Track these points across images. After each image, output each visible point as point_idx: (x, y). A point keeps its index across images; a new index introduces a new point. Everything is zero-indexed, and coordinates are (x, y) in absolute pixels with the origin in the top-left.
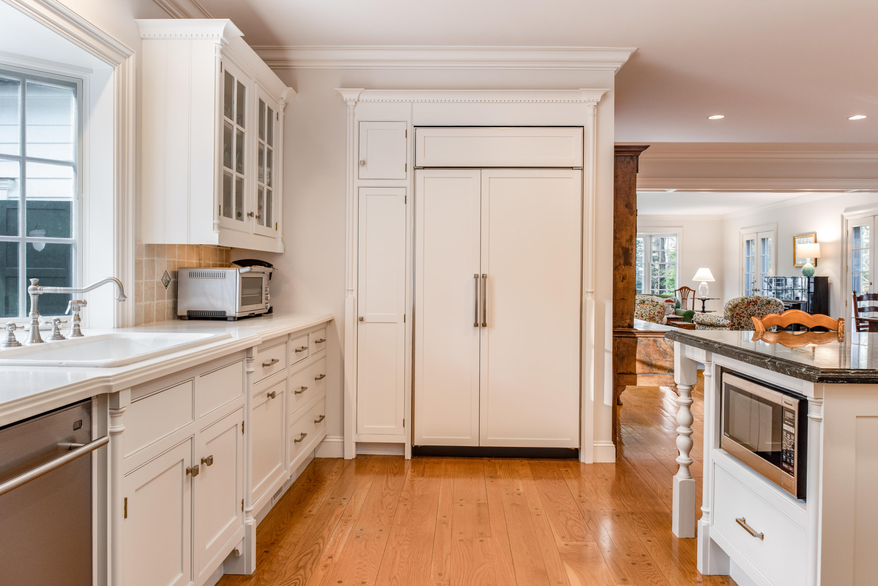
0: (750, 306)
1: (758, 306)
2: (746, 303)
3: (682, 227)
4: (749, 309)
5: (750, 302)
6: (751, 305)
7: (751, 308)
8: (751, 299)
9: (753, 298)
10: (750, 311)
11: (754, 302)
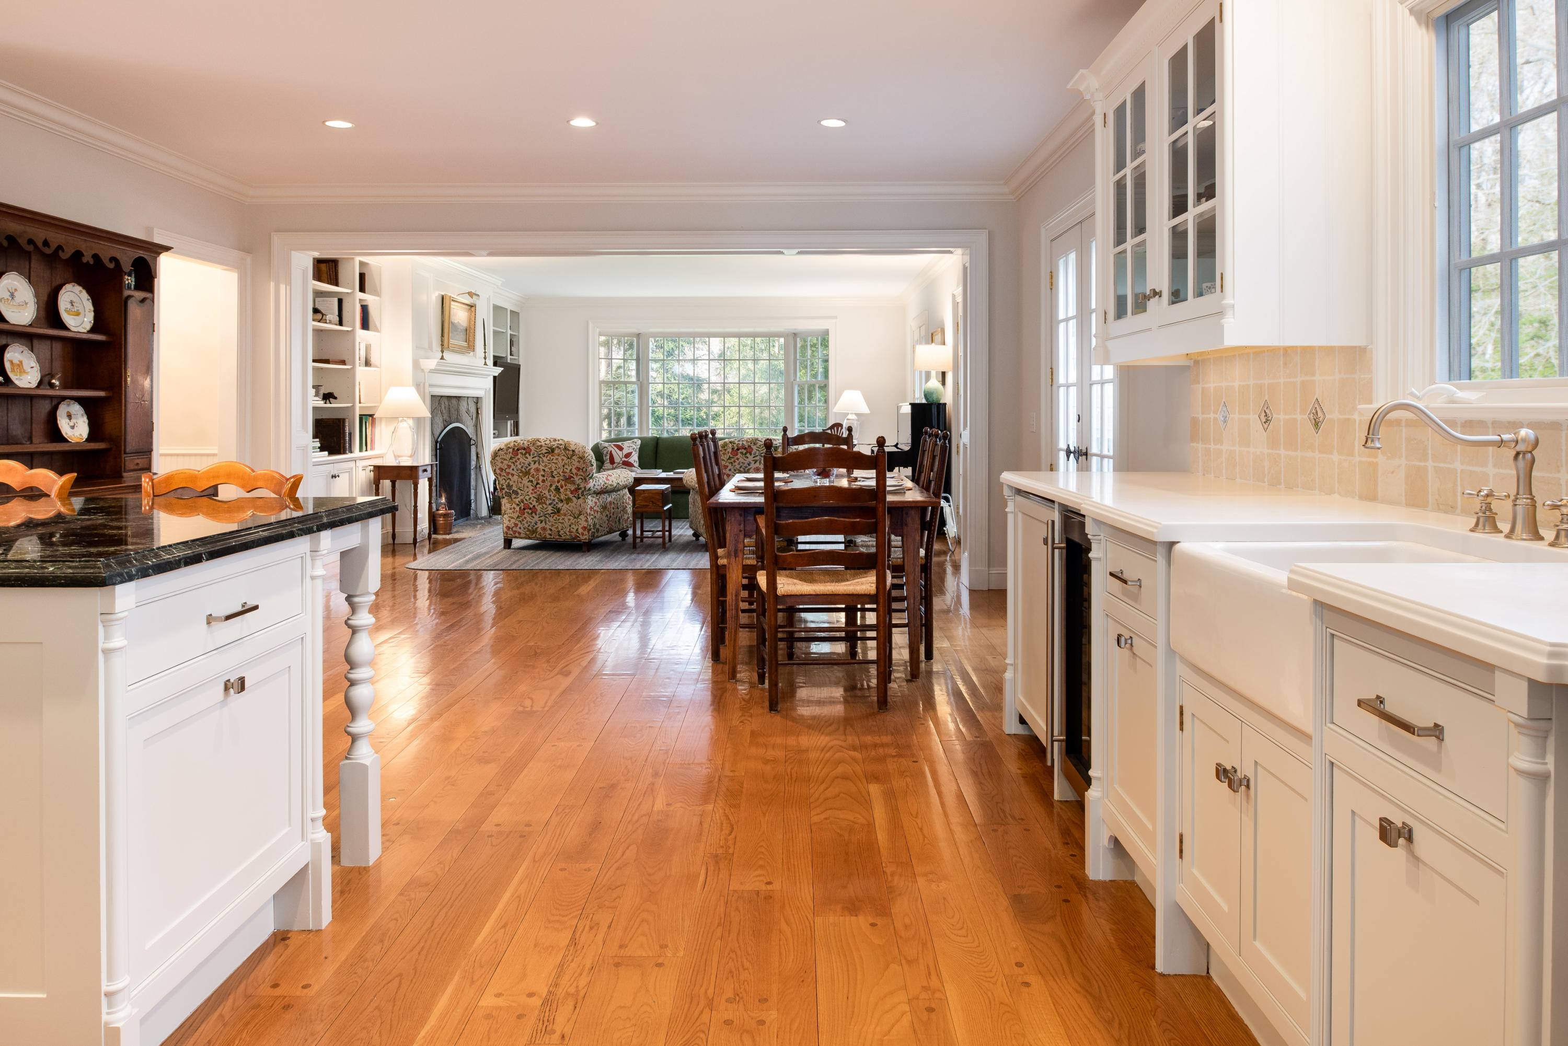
0: (738, 456)
1: (753, 456)
2: (730, 450)
3: (835, 317)
4: (738, 462)
5: (738, 449)
6: (739, 454)
7: (741, 460)
8: (741, 443)
9: (745, 443)
10: (739, 464)
11: (745, 449)
